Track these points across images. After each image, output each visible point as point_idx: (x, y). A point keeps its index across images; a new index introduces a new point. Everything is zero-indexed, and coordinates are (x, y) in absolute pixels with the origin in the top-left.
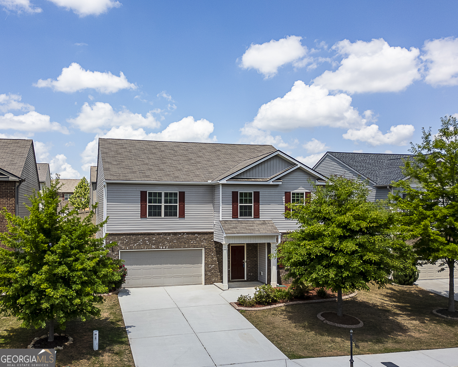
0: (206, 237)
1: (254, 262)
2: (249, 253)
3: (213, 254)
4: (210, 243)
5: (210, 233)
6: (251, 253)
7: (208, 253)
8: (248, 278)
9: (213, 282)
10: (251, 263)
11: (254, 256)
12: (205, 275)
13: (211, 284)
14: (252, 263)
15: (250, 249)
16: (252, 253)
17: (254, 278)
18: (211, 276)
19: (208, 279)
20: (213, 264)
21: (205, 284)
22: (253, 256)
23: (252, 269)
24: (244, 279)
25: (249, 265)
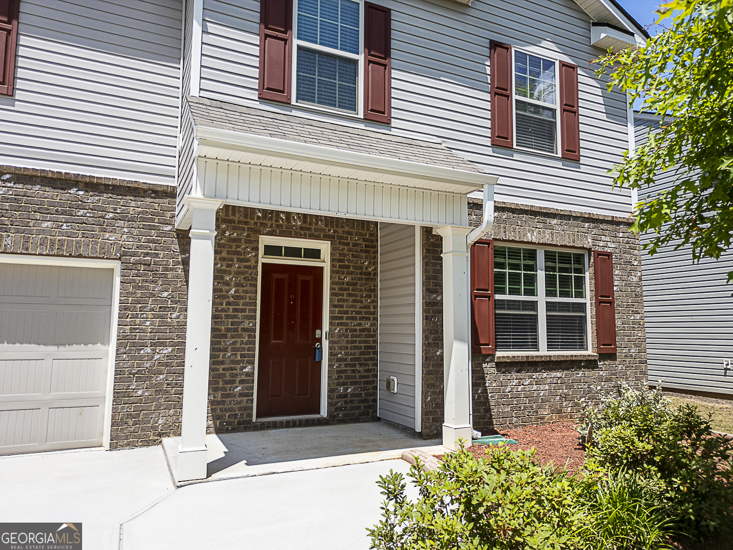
0: (134, 206)
1: (360, 336)
2: (343, 300)
3: (165, 294)
4: (153, 242)
5: (154, 192)
6: (351, 299)
7: (140, 288)
8: (336, 410)
9: (160, 435)
10: (347, 342)
11: (359, 313)
12: (118, 396)
13: (148, 443)
14: (355, 342)
15: (348, 284)
16: (354, 301)
17: (359, 407)
18: (148, 400)
19: (130, 416)
20: (163, 345)
21: (113, 447)
22: (357, 313)
23: (354, 365)
24: (319, 413)
25: (340, 348)
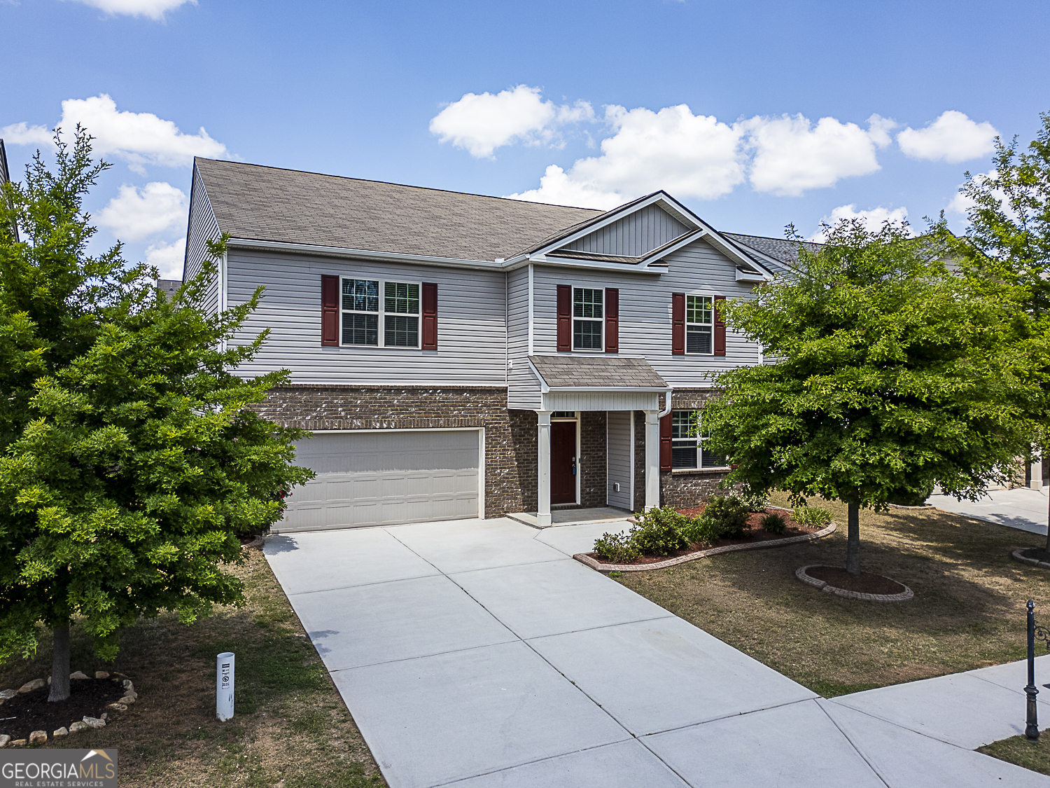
0: (490, 399)
1: (597, 460)
2: (588, 441)
3: (505, 442)
4: (498, 416)
5: (498, 390)
6: (592, 440)
7: (494, 440)
8: (586, 500)
9: (505, 512)
10: (591, 464)
11: (597, 447)
12: (487, 493)
13: (501, 516)
14: (594, 464)
15: (590, 431)
16: (594, 441)
17: (597, 500)
18: (500, 495)
19: (493, 503)
20: (505, 468)
21: (486, 518)
22: (595, 447)
23: (594, 477)
24: (575, 502)
25: (587, 467)
